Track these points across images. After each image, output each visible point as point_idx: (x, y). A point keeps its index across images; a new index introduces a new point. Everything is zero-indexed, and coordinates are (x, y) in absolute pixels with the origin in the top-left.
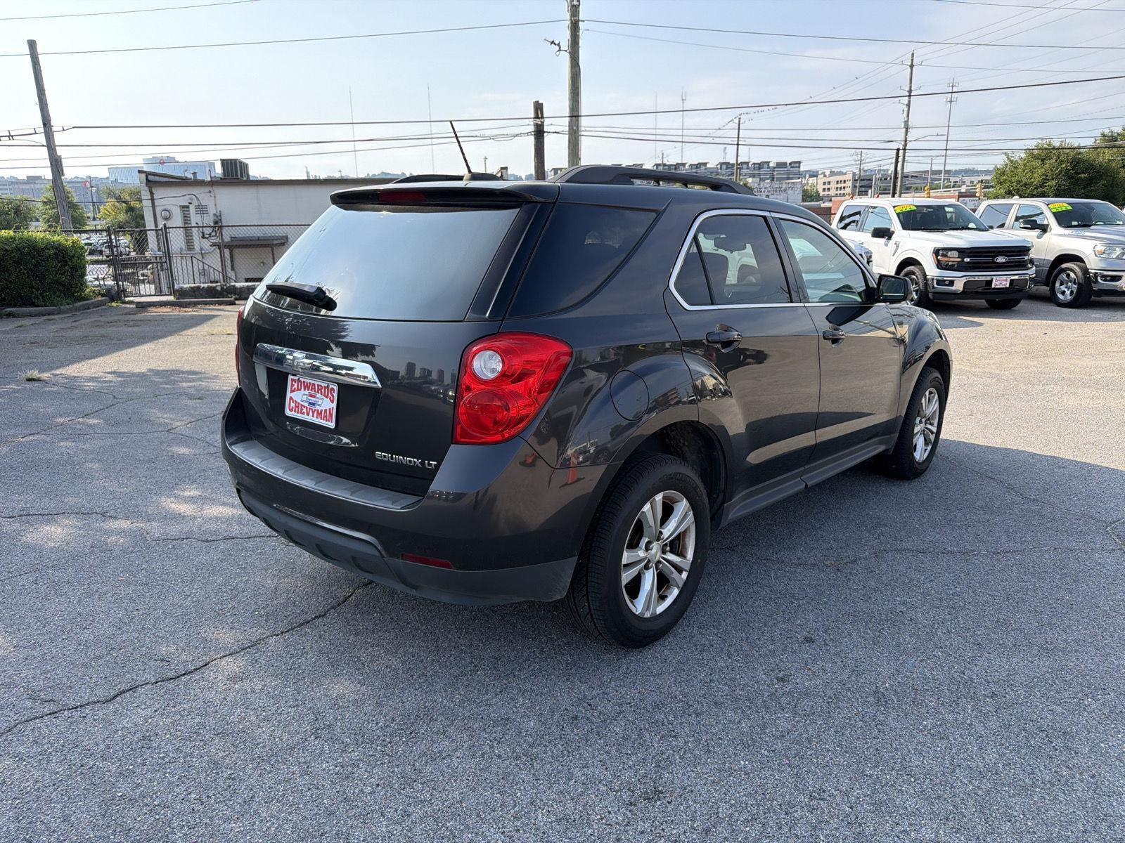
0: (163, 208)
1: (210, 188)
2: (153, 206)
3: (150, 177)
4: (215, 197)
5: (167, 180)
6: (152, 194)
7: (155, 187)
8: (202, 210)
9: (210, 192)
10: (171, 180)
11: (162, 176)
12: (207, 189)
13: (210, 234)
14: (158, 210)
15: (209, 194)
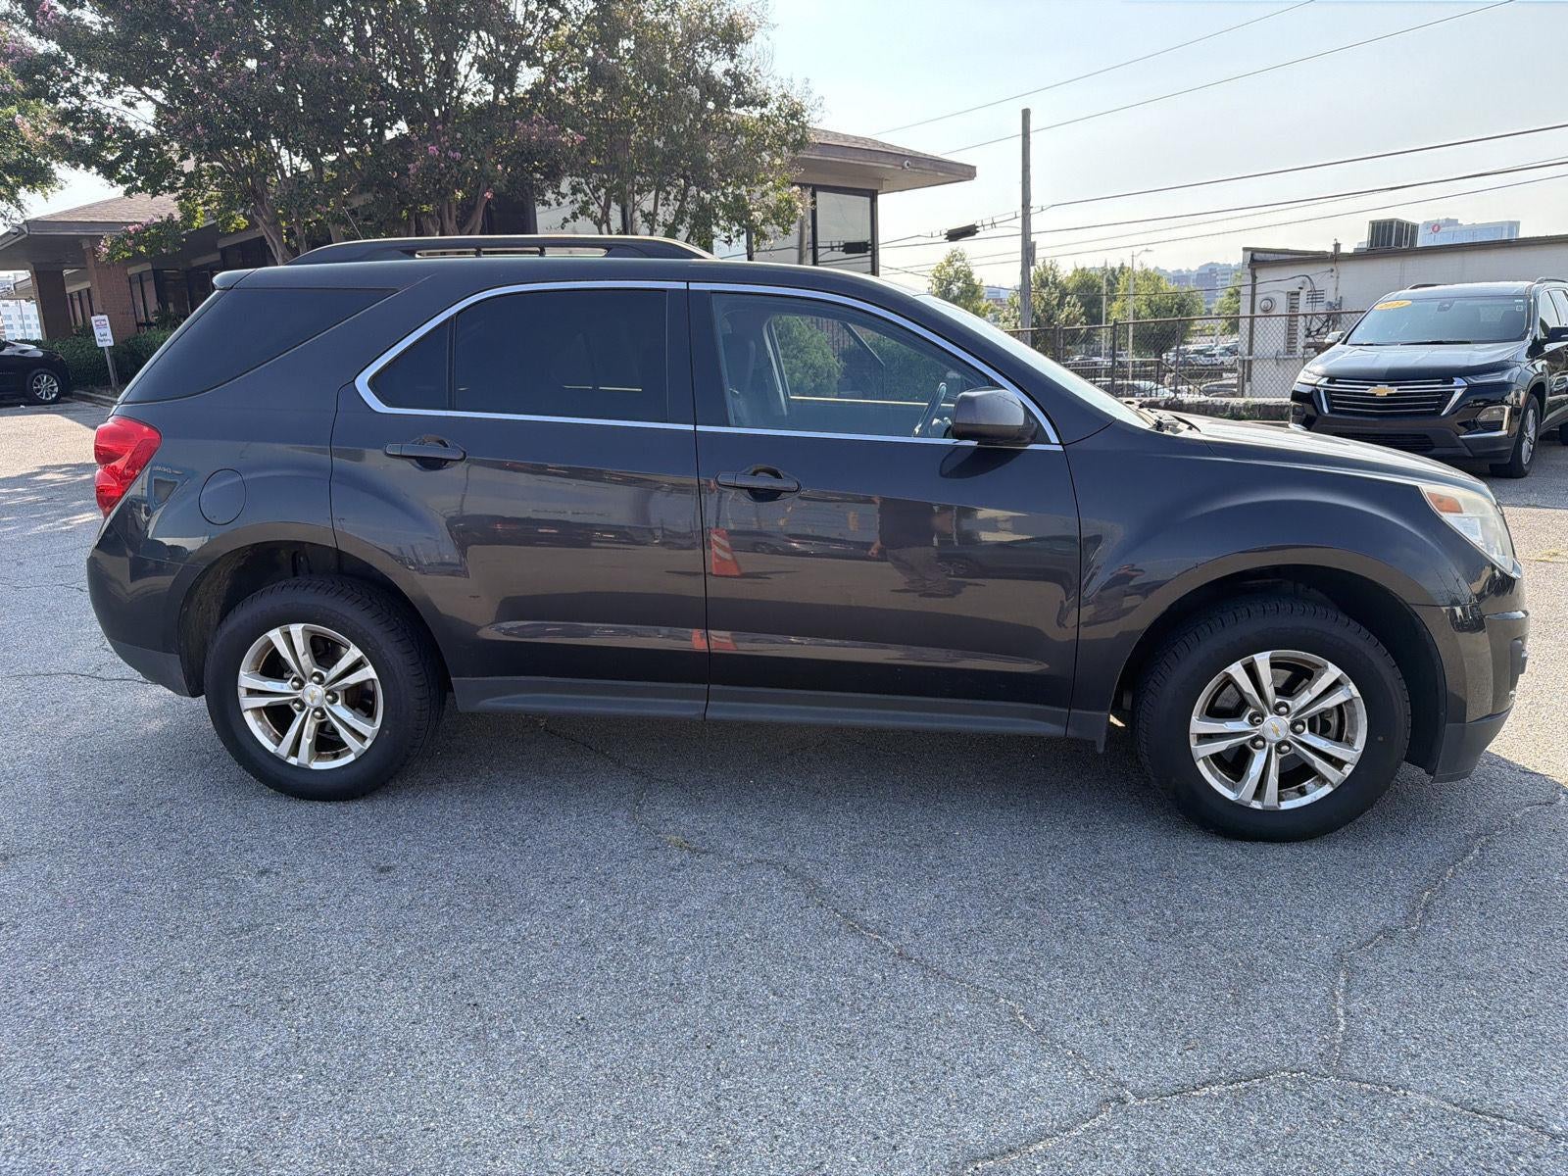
0: (1265, 296)
1: (1333, 266)
2: (1253, 295)
3: (1257, 256)
4: (1338, 277)
5: (1288, 257)
6: (1254, 278)
7: (1259, 268)
8: (1315, 296)
9: (1332, 270)
10: (1293, 257)
11: (1282, 253)
12: (1328, 267)
13: (1318, 330)
14: (1258, 298)
15: (1330, 274)
